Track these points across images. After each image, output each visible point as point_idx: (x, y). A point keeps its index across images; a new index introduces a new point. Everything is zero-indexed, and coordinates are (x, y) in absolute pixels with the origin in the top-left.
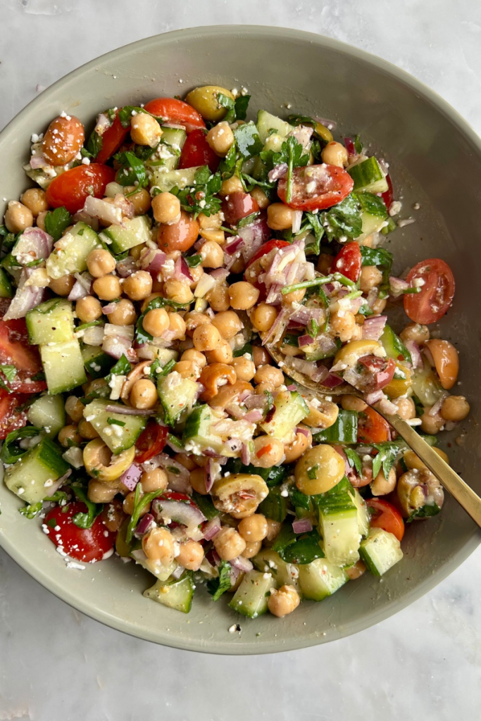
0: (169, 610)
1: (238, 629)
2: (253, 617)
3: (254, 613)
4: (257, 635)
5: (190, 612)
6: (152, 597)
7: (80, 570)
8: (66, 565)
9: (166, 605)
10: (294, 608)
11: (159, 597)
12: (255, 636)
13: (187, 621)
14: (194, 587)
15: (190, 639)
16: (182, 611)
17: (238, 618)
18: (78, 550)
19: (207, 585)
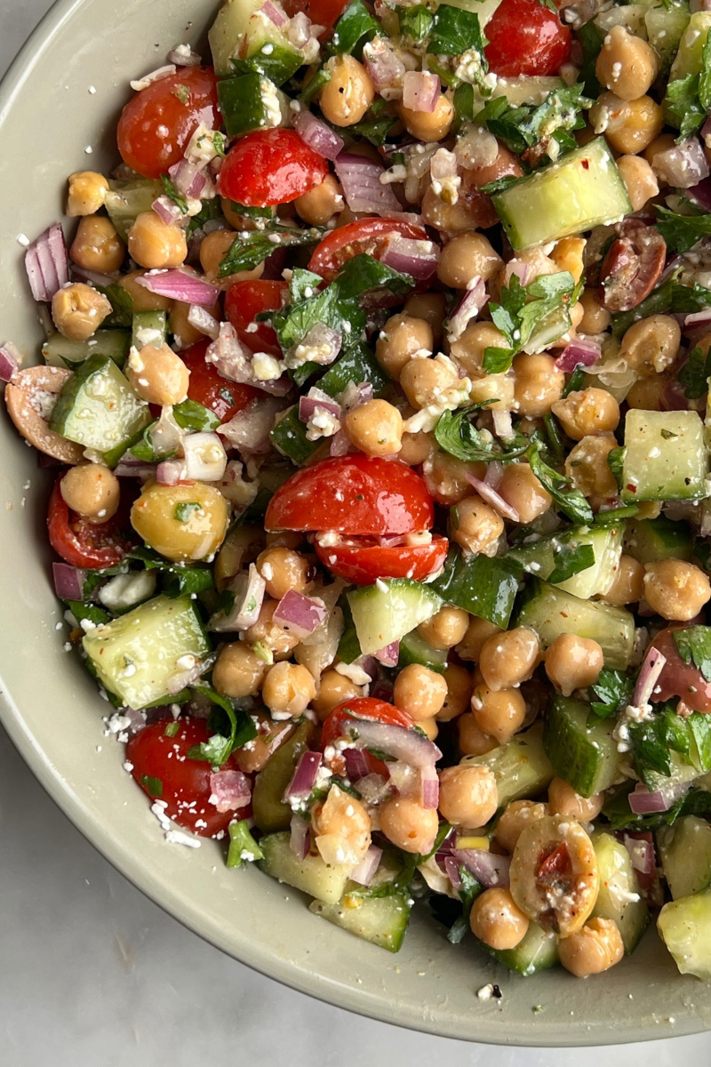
0: (358, 943)
1: (496, 993)
2: (525, 974)
3: (528, 965)
4: (535, 1009)
5: (400, 951)
6: (328, 913)
7: (189, 847)
8: (165, 836)
9: (353, 933)
10: (609, 964)
11: (342, 916)
12: (530, 1011)
13: (395, 969)
14: (411, 902)
15: (402, 1004)
16: (385, 947)
17: (495, 972)
18: (193, 811)
19: (431, 903)
